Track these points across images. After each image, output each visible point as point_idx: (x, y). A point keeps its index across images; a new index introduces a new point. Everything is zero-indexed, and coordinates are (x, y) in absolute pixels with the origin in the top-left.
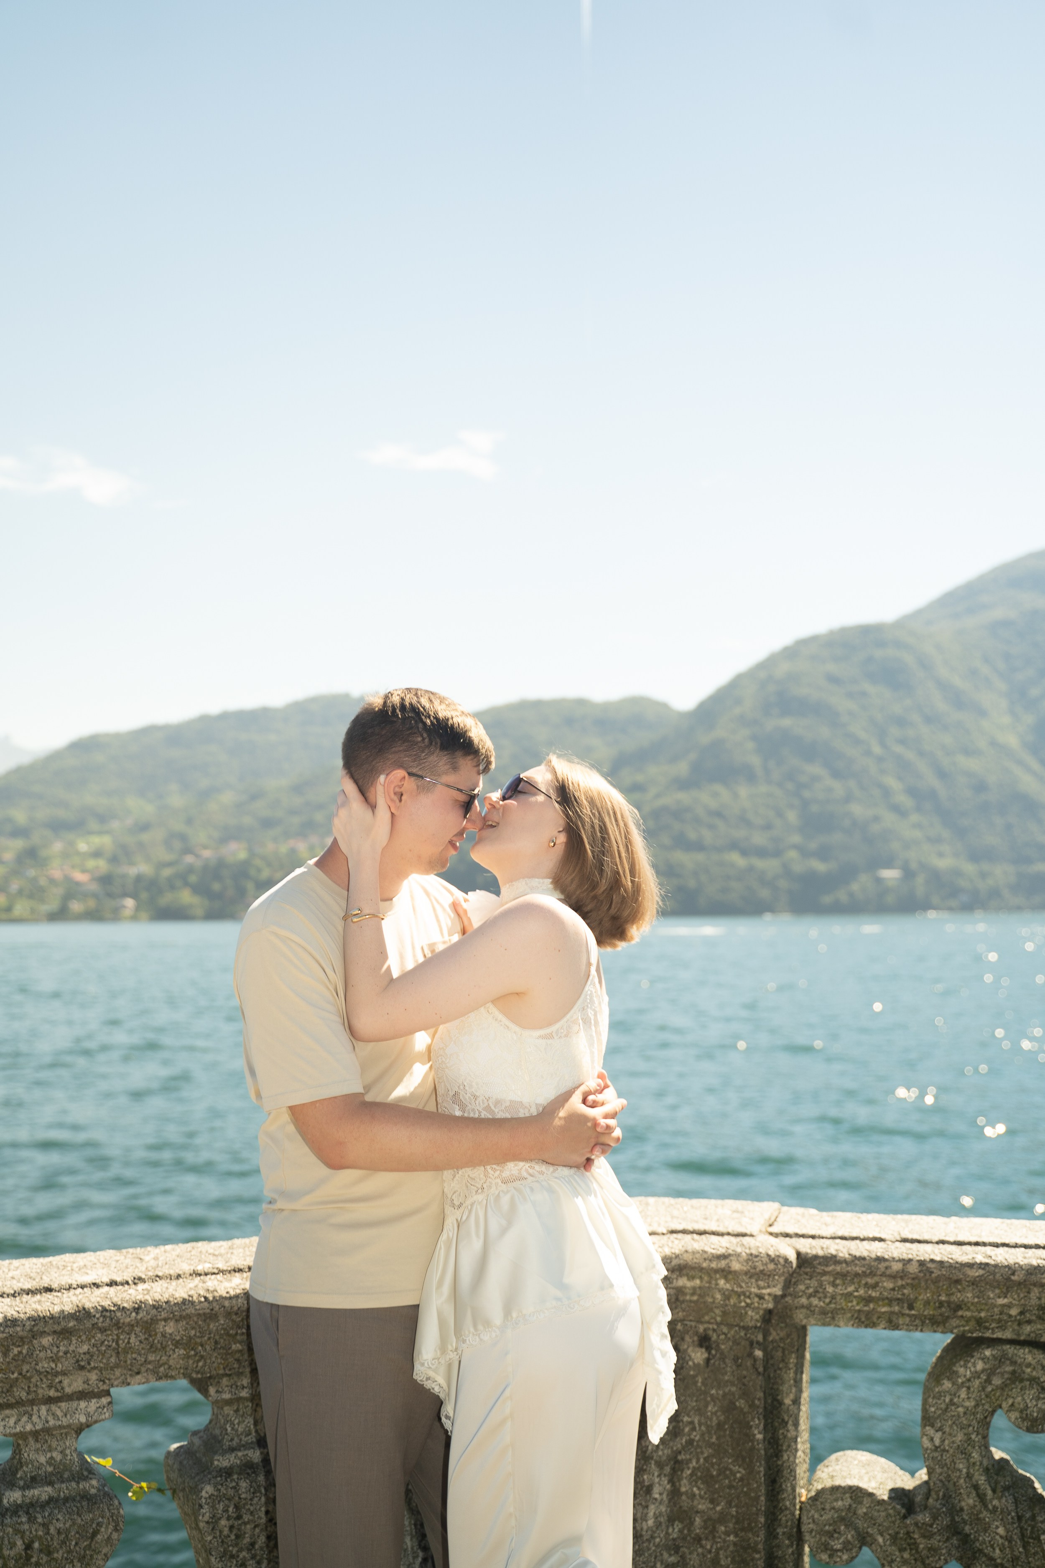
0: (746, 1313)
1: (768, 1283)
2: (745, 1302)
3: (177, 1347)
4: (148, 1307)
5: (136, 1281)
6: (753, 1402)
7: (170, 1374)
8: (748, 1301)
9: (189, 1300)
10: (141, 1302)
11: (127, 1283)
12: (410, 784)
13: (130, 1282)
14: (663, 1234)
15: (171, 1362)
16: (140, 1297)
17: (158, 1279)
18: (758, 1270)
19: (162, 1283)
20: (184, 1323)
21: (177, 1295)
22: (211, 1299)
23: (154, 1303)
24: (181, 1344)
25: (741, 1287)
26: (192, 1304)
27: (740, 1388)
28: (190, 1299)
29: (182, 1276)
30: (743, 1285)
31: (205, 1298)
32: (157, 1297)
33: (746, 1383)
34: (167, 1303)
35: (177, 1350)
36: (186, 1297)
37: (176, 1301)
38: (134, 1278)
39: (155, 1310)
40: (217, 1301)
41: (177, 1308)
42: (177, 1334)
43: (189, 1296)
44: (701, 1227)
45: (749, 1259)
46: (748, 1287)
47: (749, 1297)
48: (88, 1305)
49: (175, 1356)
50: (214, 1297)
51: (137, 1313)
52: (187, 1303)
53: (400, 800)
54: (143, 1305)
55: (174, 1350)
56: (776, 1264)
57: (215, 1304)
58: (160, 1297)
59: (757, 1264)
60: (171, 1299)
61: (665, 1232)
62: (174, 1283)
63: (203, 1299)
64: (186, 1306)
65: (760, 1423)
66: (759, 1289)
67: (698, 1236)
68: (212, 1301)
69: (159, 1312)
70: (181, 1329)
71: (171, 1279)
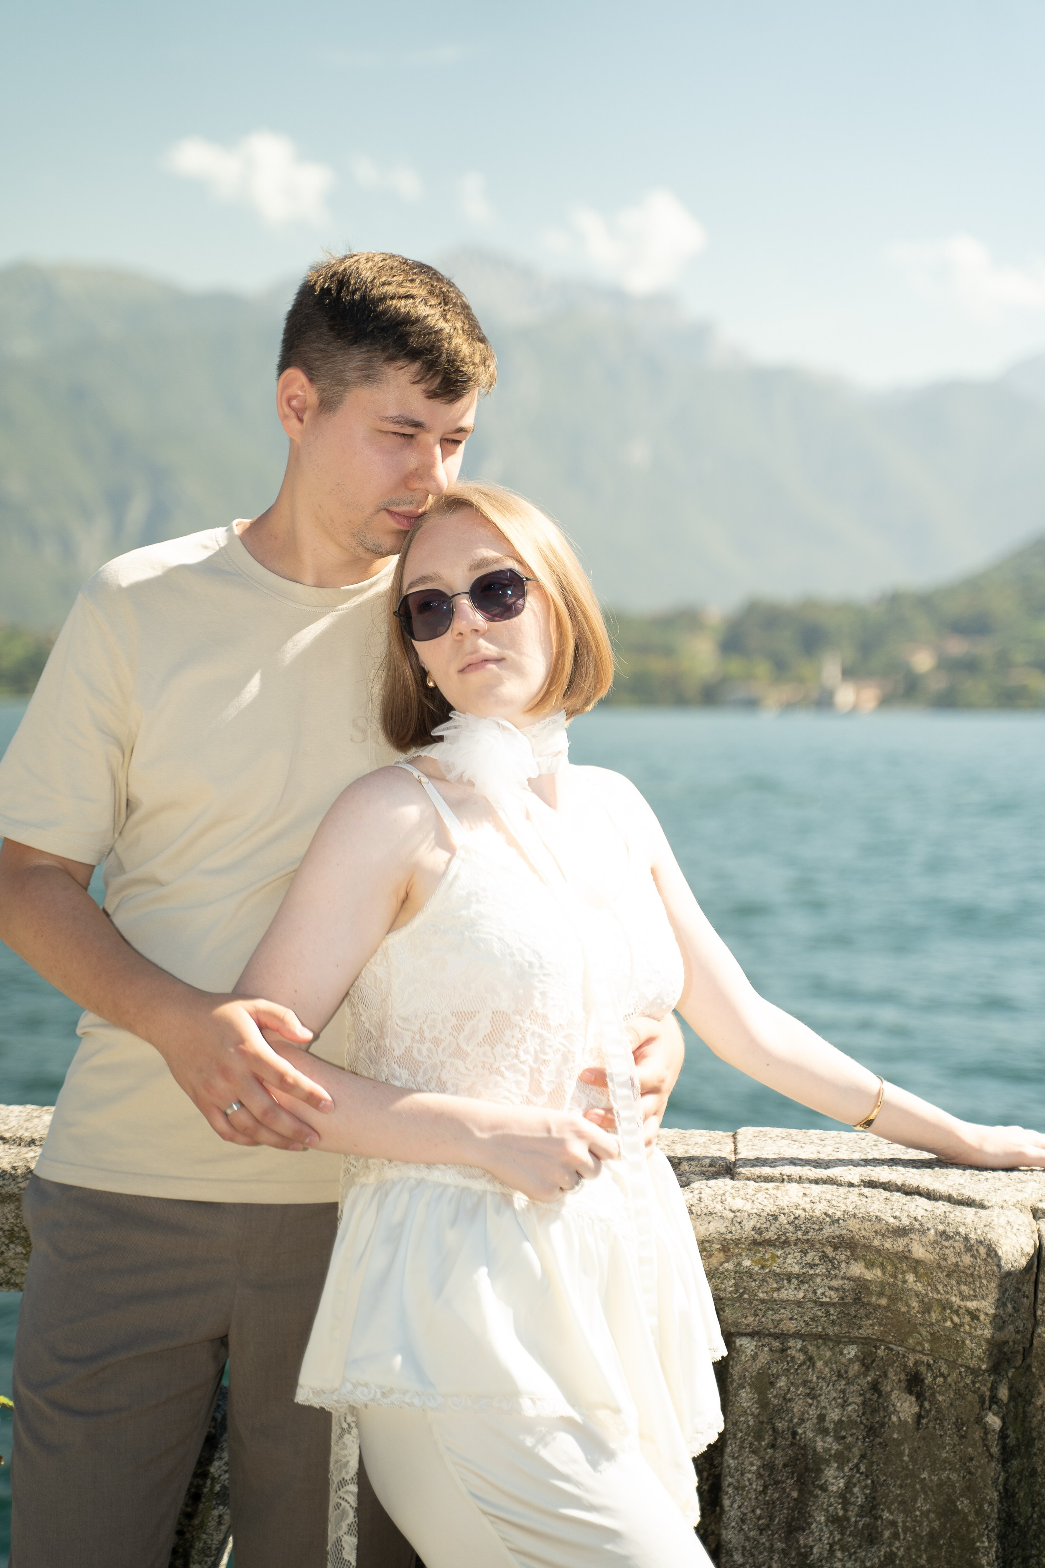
0: (963, 1342)
1: (974, 1291)
2: (952, 1321)
3: (12, 1242)
6: (981, 1506)
7: (12, 1281)
8: (956, 1319)
9: (11, 1174)
15: (12, 1264)
18: (949, 1262)
20: (12, 1206)
24: (18, 1238)
25: (939, 1292)
27: (964, 1477)
28: (13, 1172)
30: (940, 1288)
33: (973, 1470)
35: (12, 1246)
42: (4, 1221)
43: (14, 1168)
45: (936, 1242)
46: (948, 1293)
47: (957, 1313)
49: (10, 1254)
52: (7, 1177)
53: (302, 420)
55: (7, 1245)
56: (973, 1256)
59: (947, 1251)
62: (15, 1150)
64: (5, 1182)
65: (991, 1547)
66: (962, 1300)
70: (9, 1216)
71: (20, 1145)
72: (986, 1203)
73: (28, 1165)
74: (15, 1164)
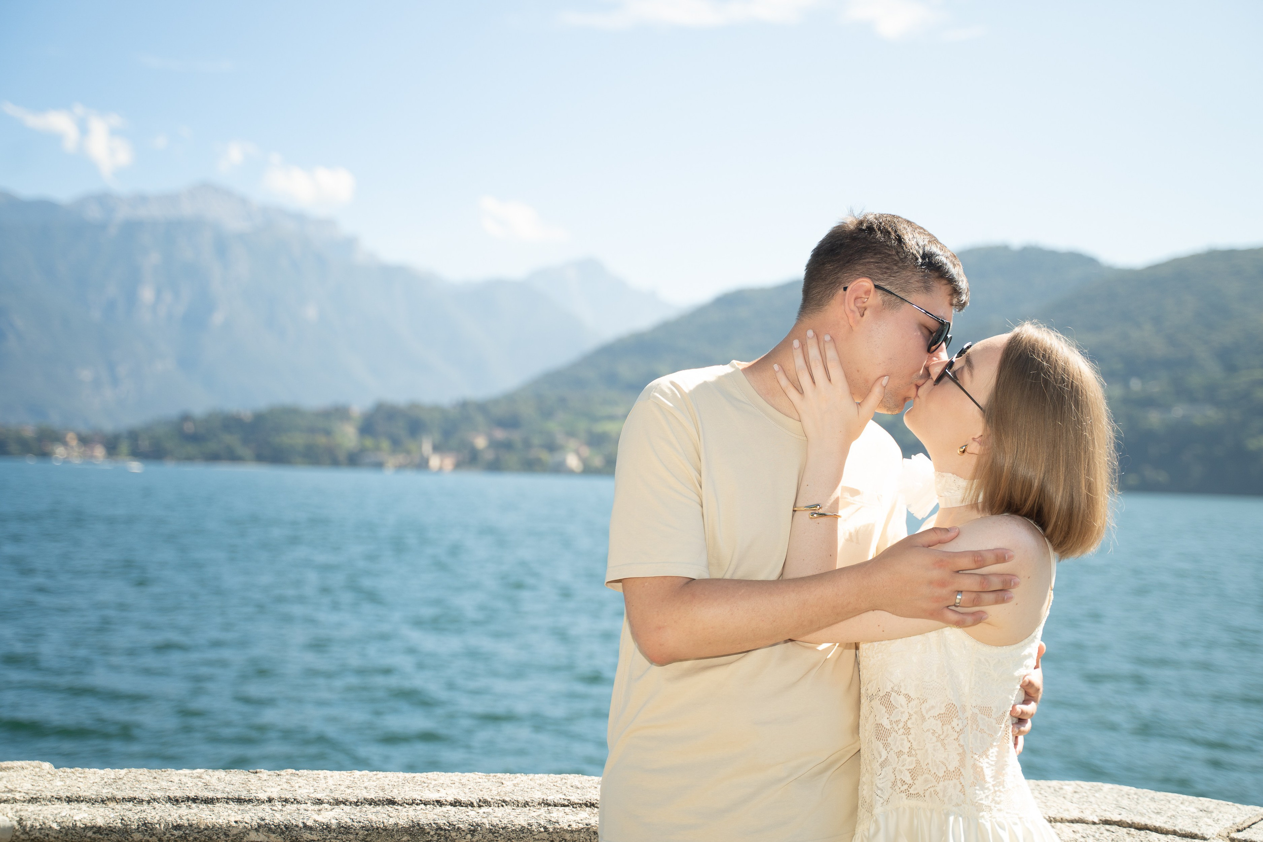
4: (484, 830)
5: (481, 804)
10: (477, 825)
11: (472, 805)
12: (876, 298)
13: (475, 804)
14: (1094, 823)
16: (478, 820)
17: (504, 804)
19: (508, 809)
21: (516, 822)
22: (551, 830)
23: (491, 827)
26: (531, 833)
28: (529, 827)
29: (530, 804)
31: (545, 828)
32: (495, 821)
34: (503, 828)
36: (525, 824)
37: (513, 828)
38: (480, 801)
39: (491, 834)
40: (557, 833)
41: (515, 835)
44: (1143, 821)
48: (423, 821)
50: (554, 829)
51: (473, 835)
53: (862, 315)
54: (479, 828)
57: (555, 836)
58: (498, 822)
60: (509, 826)
61: (1096, 820)
62: (519, 810)
63: (542, 829)
64: (524, 835)
67: (1137, 831)
68: (552, 832)
69: (496, 837)
71: (517, 806)
72: (1206, 836)
73: (538, 822)
74: (529, 822)
